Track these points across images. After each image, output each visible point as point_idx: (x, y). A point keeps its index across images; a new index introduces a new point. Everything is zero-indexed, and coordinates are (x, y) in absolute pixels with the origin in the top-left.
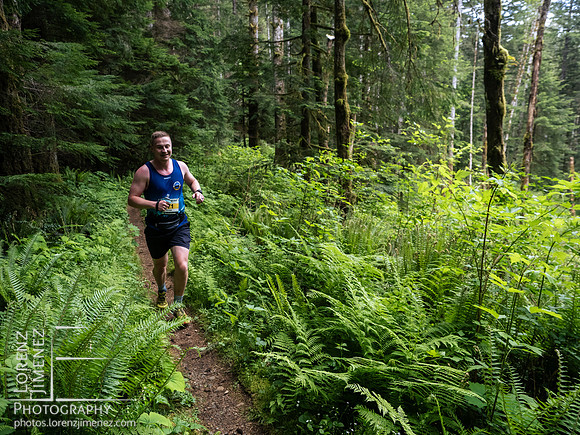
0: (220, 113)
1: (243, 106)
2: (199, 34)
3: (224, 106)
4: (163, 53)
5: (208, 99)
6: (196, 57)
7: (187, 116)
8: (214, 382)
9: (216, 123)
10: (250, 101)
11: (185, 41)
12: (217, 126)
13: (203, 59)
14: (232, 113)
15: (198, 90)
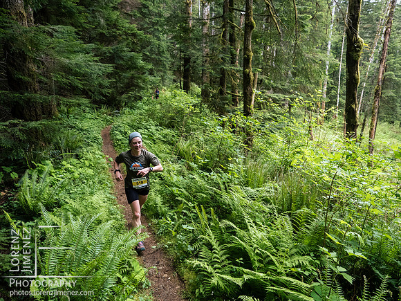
0: (164, 64)
1: (180, 59)
2: (151, 8)
3: (167, 59)
4: (126, 24)
5: (156, 55)
6: (148, 24)
7: (142, 68)
8: (161, 270)
9: (161, 71)
10: (185, 55)
11: (141, 13)
12: (162, 74)
13: (153, 26)
14: (173, 63)
15: (149, 48)
